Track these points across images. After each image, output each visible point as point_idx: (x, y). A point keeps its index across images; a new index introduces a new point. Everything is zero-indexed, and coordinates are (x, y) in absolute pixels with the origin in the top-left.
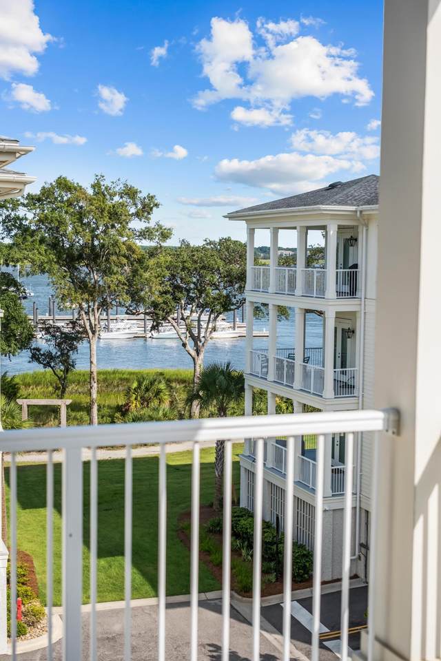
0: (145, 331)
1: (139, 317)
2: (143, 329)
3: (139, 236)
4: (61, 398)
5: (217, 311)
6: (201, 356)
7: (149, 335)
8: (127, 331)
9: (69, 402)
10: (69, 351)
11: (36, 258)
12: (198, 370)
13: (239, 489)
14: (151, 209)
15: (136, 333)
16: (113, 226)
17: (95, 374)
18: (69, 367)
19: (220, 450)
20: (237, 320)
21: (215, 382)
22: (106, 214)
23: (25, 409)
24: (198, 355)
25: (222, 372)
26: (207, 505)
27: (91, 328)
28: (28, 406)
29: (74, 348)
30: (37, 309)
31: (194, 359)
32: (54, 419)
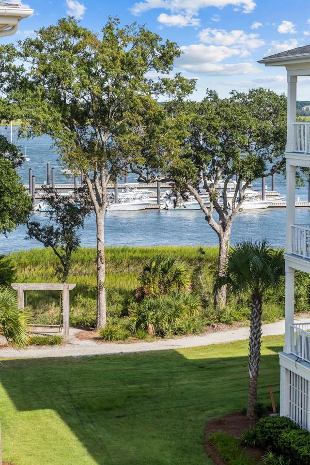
0: (158, 201)
1: (151, 185)
2: (156, 199)
3: (155, 89)
4: (63, 282)
5: (247, 178)
6: (228, 231)
7: (164, 206)
8: (138, 202)
9: (72, 286)
10: (72, 226)
11: (40, 117)
12: (224, 247)
13: (279, 392)
14: (171, 58)
15: (148, 204)
16: (126, 78)
17: (103, 254)
18: (72, 245)
19: (255, 345)
20: (266, 187)
21: (248, 263)
22: (118, 63)
23: (21, 294)
24: (224, 230)
25: (257, 252)
26: (239, 411)
27: (98, 199)
28: (25, 292)
29: (79, 223)
30: (33, 176)
31: (219, 235)
32: (55, 306)
